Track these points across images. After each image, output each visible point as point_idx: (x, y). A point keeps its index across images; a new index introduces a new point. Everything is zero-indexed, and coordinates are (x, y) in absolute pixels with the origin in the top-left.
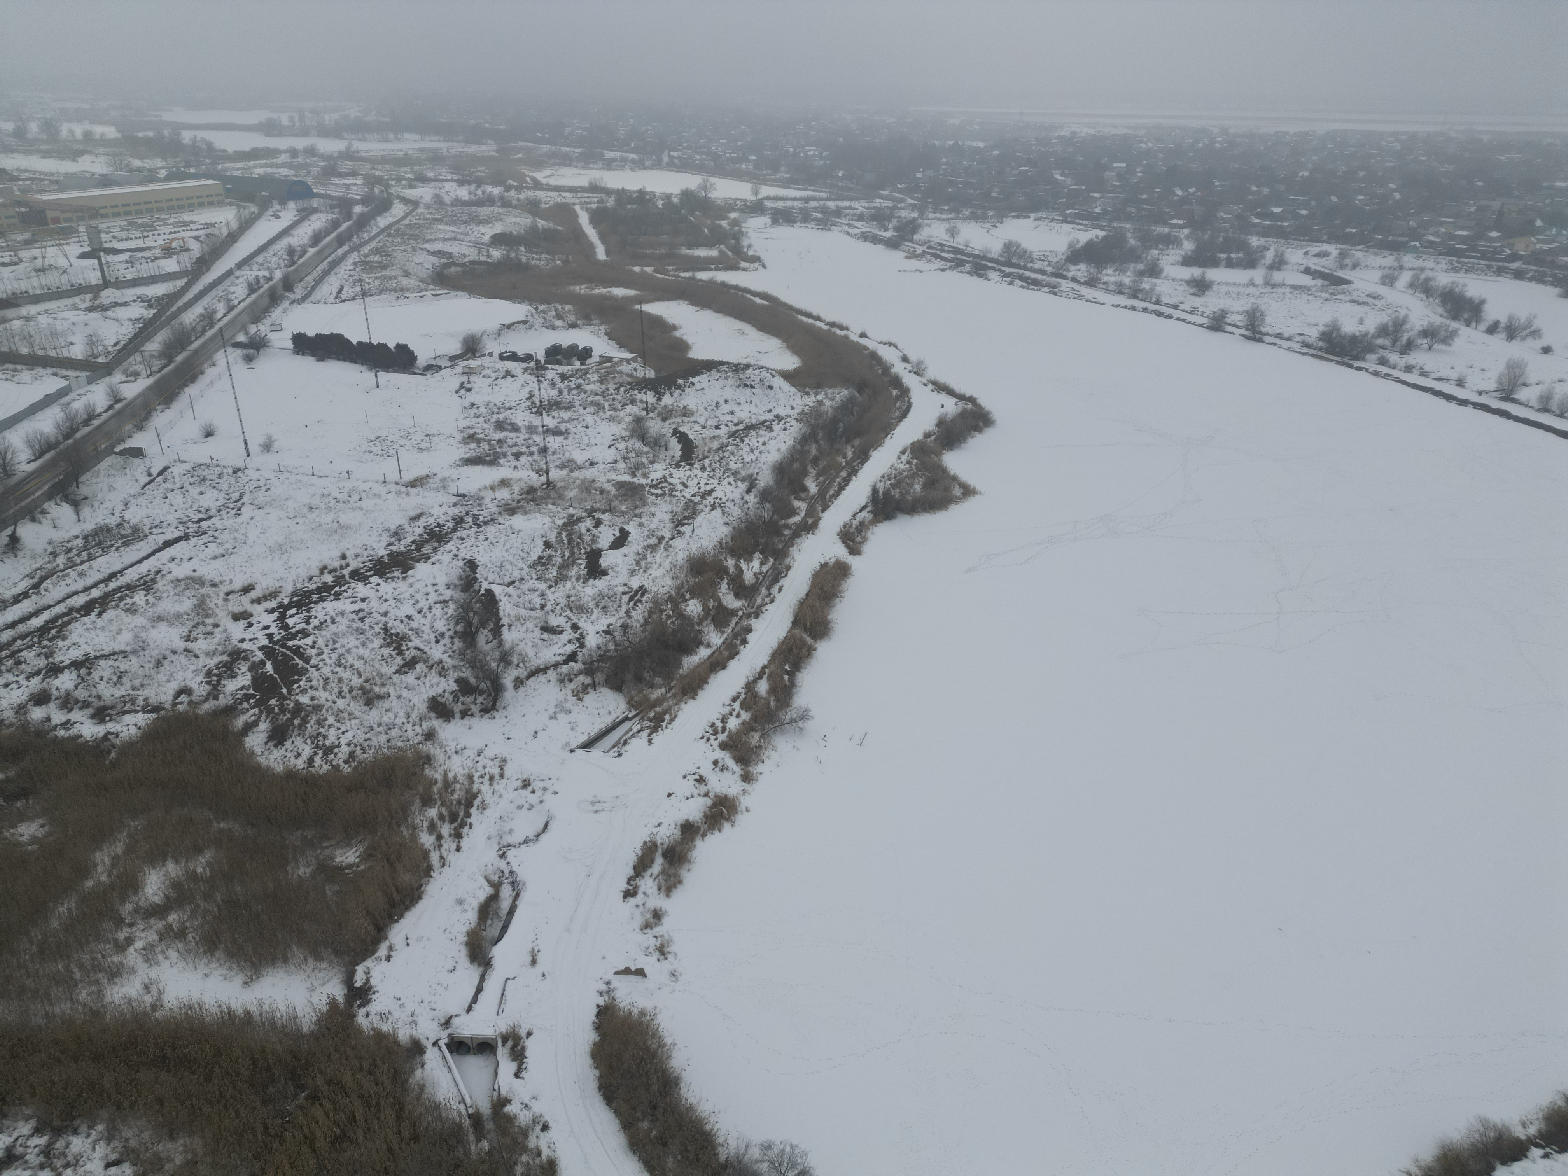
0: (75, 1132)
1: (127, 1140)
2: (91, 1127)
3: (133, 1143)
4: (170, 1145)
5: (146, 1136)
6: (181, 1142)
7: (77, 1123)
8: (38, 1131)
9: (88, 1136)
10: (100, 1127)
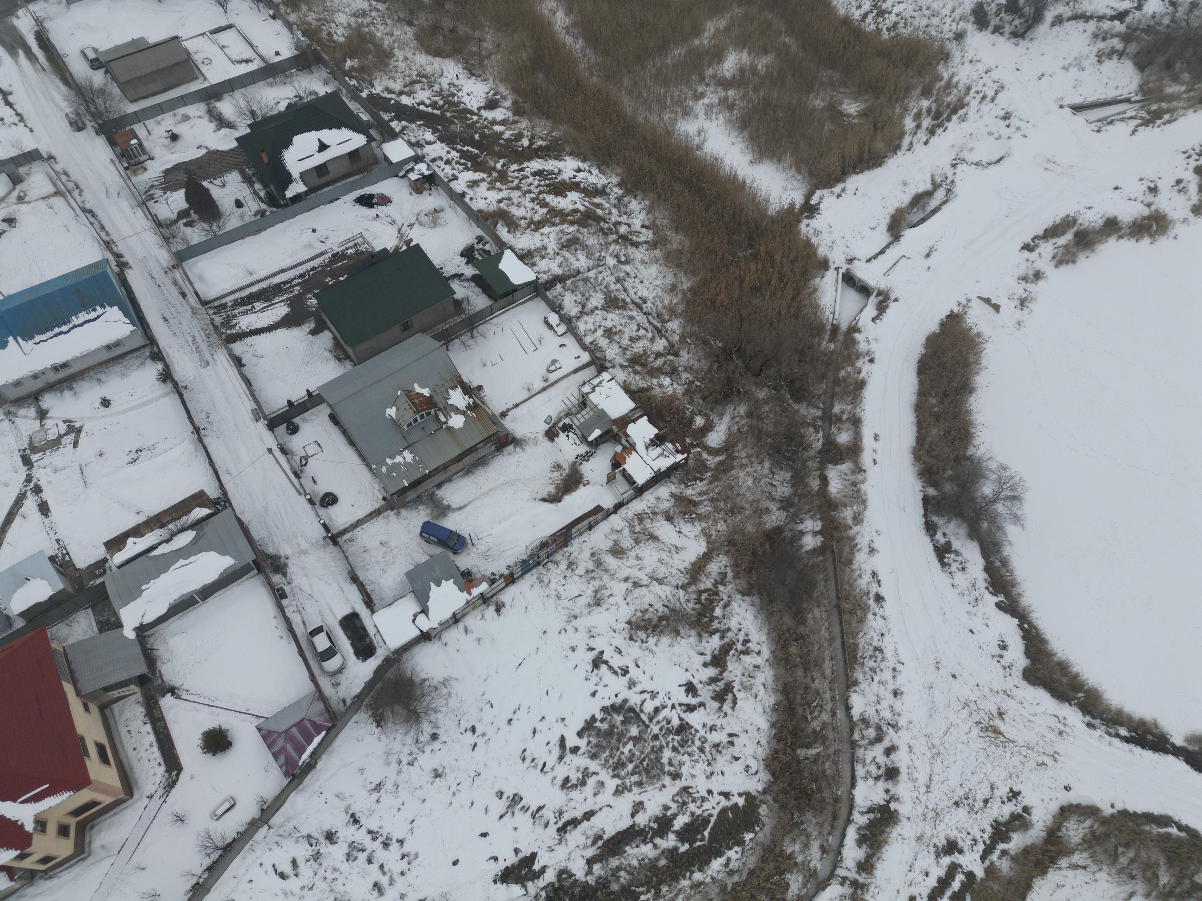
0: (635, 197)
1: (656, 218)
2: (643, 200)
3: (658, 222)
4: (674, 235)
5: (666, 222)
6: (680, 237)
7: (638, 192)
8: (619, 185)
9: (640, 204)
10: (647, 202)
